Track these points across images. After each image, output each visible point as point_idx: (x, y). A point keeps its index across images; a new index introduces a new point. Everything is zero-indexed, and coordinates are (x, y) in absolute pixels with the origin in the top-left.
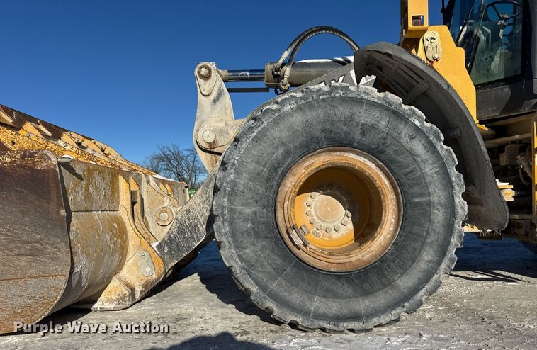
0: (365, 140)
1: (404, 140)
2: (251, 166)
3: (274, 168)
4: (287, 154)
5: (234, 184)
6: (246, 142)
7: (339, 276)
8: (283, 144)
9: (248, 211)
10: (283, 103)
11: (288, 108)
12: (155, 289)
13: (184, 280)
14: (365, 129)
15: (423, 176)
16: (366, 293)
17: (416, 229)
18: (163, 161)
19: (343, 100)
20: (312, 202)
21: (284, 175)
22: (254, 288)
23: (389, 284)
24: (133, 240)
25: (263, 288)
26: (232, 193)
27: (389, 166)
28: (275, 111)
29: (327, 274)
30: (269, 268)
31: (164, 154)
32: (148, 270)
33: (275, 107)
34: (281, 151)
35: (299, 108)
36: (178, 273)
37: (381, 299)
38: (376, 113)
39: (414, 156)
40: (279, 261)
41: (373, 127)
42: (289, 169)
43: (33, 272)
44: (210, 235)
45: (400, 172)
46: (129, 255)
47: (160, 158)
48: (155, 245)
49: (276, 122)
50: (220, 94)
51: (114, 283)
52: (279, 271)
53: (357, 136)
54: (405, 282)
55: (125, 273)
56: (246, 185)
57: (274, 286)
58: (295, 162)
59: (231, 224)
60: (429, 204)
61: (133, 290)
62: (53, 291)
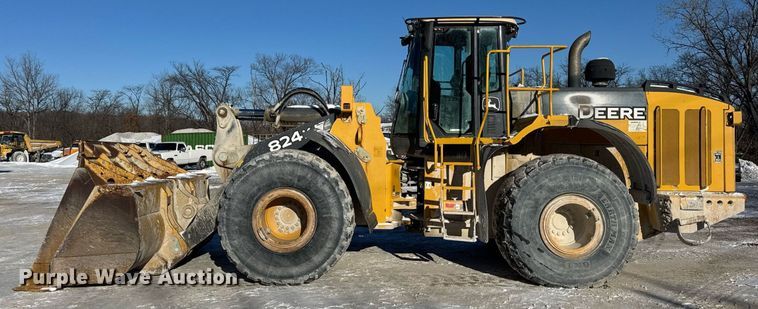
0: (300, 184)
1: (320, 184)
2: (240, 196)
3: (252, 197)
4: (259, 189)
5: (229, 206)
6: (237, 183)
7: (283, 255)
8: (257, 184)
9: (236, 220)
10: (258, 163)
11: (261, 166)
12: (180, 263)
13: (201, 257)
14: (300, 179)
15: (328, 203)
16: (296, 264)
17: (324, 231)
18: (178, 83)
19: (289, 163)
20: (280, 212)
21: (257, 201)
22: (238, 262)
23: (308, 259)
24: (168, 230)
25: (242, 261)
26: (229, 210)
27: (311, 198)
28: (255, 166)
29: (277, 254)
30: (246, 251)
31: (180, 74)
32: (177, 250)
33: (254, 164)
34: (256, 188)
35: (267, 166)
36: (196, 252)
37: (303, 268)
38: (306, 170)
39: (324, 193)
40: (252, 247)
41: (304, 178)
42: (260, 198)
43: (118, 250)
44: (216, 231)
45: (317, 201)
46: (165, 240)
47: (174, 80)
48: (181, 233)
49: (254, 173)
50: (233, 127)
51: (155, 258)
52: (252, 253)
53: (296, 182)
54: (317, 259)
55: (161, 251)
56: (236, 206)
57: (249, 261)
58: (263, 194)
59: (227, 227)
60: (331, 218)
61: (167, 263)
62: (130, 260)
